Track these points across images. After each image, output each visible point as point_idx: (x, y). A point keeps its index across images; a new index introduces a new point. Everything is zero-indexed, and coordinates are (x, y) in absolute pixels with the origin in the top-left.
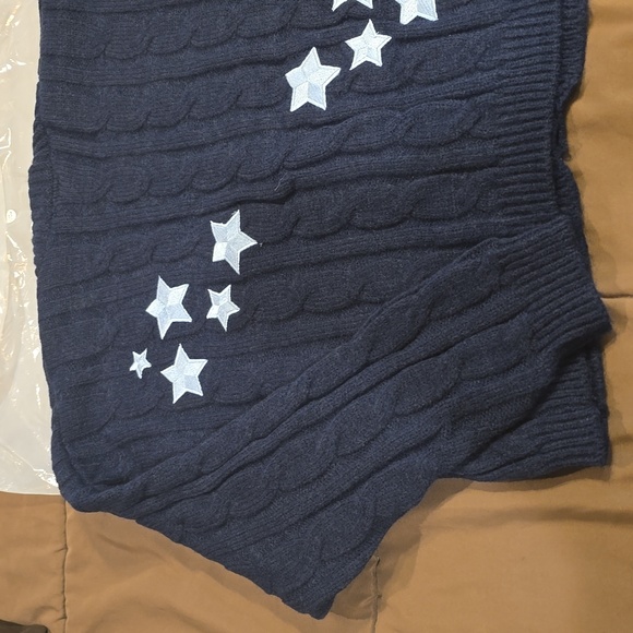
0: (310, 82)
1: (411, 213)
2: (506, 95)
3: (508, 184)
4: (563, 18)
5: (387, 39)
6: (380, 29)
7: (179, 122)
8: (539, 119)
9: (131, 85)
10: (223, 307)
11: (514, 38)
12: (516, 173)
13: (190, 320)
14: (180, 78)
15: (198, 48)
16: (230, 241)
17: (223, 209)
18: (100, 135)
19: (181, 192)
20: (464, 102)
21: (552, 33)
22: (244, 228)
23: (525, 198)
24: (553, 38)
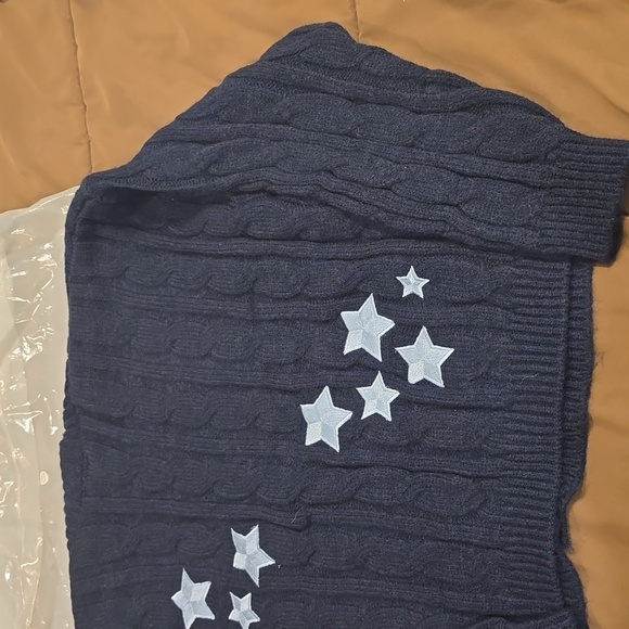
0: (323, 421)
1: (422, 572)
2: (510, 486)
3: (514, 569)
4: (563, 419)
5: (395, 394)
6: (389, 383)
7: (201, 427)
8: (542, 519)
9: (156, 380)
10: (244, 613)
11: (517, 432)
12: (521, 561)
13: (213, 617)
14: (201, 384)
15: (218, 360)
16: (250, 554)
17: (243, 521)
18: (126, 421)
19: (203, 495)
20: (471, 481)
21: (554, 434)
22: (263, 545)
23: (531, 584)
24: (555, 440)
